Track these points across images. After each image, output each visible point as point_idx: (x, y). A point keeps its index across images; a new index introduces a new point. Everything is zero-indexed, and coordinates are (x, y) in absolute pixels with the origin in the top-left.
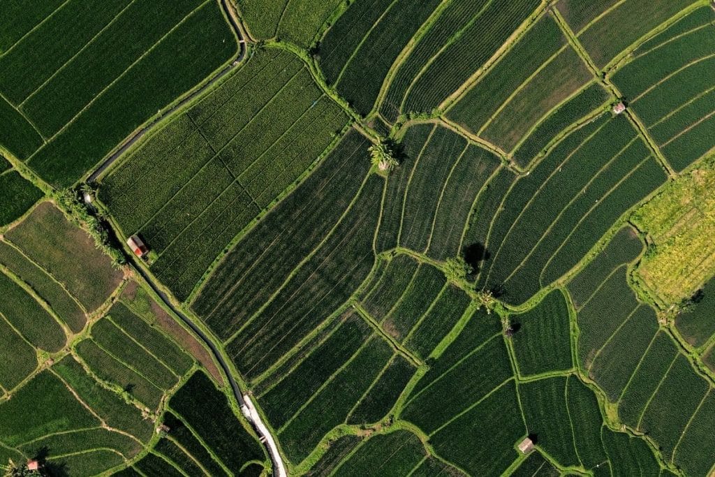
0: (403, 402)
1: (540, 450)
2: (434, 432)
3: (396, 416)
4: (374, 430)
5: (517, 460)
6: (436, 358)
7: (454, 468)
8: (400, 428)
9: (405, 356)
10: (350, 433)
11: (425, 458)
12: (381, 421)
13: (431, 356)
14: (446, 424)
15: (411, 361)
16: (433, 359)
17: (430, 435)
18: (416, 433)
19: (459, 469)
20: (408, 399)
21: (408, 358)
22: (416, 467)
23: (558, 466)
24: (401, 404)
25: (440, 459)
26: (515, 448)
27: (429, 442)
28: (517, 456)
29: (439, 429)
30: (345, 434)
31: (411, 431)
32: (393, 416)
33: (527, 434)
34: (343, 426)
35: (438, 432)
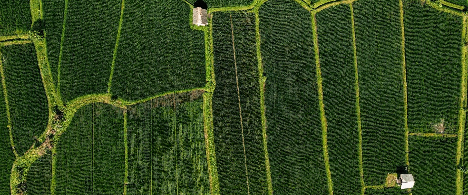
0: (53, 86)
1: (217, 10)
2: (110, 84)
3: (60, 104)
4: (51, 136)
5: (206, 37)
6: (41, 18)
7: (160, 98)
8: (74, 111)
9: (10, 43)
10: (33, 160)
11: (125, 114)
12: (49, 122)
13: (34, 20)
14: (113, 66)
15: (20, 42)
16: (39, 21)
17: (109, 90)
18: (94, 101)
19: (165, 95)
20: (55, 78)
21: (14, 42)
22: (126, 130)
23: (245, 8)
24: (53, 89)
25: (140, 101)
26: (194, 29)
27: (114, 97)
28: (202, 33)
29: (111, 78)
30: (29, 166)
31: (88, 103)
32: (56, 107)
33: (192, 7)
34: (18, 161)
35: (113, 80)
